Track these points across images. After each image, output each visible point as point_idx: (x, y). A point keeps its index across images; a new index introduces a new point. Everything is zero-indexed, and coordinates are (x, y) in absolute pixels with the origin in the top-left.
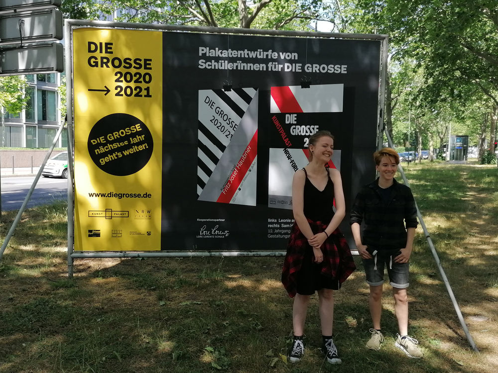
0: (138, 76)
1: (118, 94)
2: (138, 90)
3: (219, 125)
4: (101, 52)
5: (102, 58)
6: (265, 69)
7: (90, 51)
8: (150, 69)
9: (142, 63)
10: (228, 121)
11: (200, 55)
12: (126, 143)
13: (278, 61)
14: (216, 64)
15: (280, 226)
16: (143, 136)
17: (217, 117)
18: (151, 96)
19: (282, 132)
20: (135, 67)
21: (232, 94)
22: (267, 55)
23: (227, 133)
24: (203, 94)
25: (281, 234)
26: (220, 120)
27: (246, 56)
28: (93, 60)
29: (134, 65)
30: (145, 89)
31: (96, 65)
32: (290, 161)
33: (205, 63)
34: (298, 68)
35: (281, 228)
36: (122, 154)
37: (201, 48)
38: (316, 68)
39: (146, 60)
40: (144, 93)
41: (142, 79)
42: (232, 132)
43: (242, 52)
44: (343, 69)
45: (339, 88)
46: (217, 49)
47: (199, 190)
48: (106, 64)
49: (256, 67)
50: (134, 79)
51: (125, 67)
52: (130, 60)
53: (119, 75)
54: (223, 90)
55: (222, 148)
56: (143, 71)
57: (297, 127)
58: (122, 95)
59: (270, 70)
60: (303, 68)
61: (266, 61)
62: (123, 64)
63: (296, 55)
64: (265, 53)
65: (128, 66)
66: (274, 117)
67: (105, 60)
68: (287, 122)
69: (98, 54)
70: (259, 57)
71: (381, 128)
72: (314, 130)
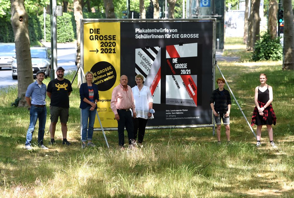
0: (110, 43)
1: (102, 53)
2: (110, 50)
3: (144, 65)
4: (95, 33)
6: (163, 38)
7: (90, 33)
8: (115, 40)
9: (112, 37)
10: (148, 63)
11: (136, 32)
12: (105, 75)
13: (169, 33)
14: (143, 36)
15: (171, 113)
16: (112, 72)
17: (144, 61)
18: (115, 53)
19: (171, 67)
20: (109, 40)
21: (150, 50)
23: (148, 69)
25: (172, 117)
26: (145, 63)
27: (155, 32)
28: (92, 37)
29: (108, 38)
30: (113, 50)
31: (93, 39)
32: (175, 81)
33: (138, 36)
34: (177, 36)
35: (171, 114)
36: (104, 81)
37: (136, 29)
38: (185, 36)
39: (113, 36)
40: (113, 51)
41: (112, 45)
42: (150, 68)
43: (153, 30)
44: (197, 36)
45: (196, 44)
46: (143, 29)
48: (97, 38)
49: (160, 37)
50: (109, 45)
51: (105, 40)
52: (107, 36)
53: (102, 43)
54: (146, 48)
55: (146, 76)
56: (112, 41)
57: (178, 64)
58: (103, 53)
59: (165, 38)
60: (180, 36)
61: (164, 33)
62: (104, 38)
63: (177, 30)
64: (164, 30)
65: (106, 39)
66: (168, 60)
67: (96, 37)
68: (173, 62)
70: (161, 32)
71: (214, 63)
72: (185, 66)
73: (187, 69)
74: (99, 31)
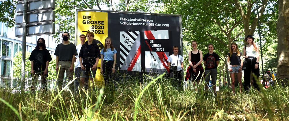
0: (99, 27)
2: (99, 31)
4: (87, 19)
5: (87, 21)
6: (142, 25)
7: (83, 19)
8: (104, 24)
9: (101, 22)
10: (130, 42)
11: (120, 20)
13: (146, 22)
14: (126, 23)
16: (101, 47)
17: (126, 40)
18: (104, 34)
19: (149, 46)
20: (98, 24)
21: (131, 33)
22: (143, 20)
23: (130, 46)
24: (122, 33)
26: (128, 42)
27: (136, 21)
28: (84, 21)
29: (98, 23)
31: (85, 23)
32: (152, 56)
33: (122, 23)
34: (153, 25)
37: (120, 18)
38: (159, 25)
39: (102, 22)
40: (101, 32)
41: (101, 28)
42: (132, 46)
43: (134, 19)
44: (168, 25)
45: (167, 31)
46: (126, 18)
47: (121, 66)
49: (139, 24)
50: (98, 28)
51: (95, 24)
52: (97, 21)
53: (93, 26)
54: (128, 32)
55: (128, 51)
56: (101, 25)
57: (154, 44)
59: (144, 25)
60: (155, 25)
61: (142, 22)
62: (94, 23)
63: (152, 20)
64: (142, 20)
65: (96, 23)
66: (146, 41)
67: (88, 22)
68: (150, 43)
69: (86, 20)
70: (140, 21)
71: (182, 45)
72: (160, 45)
73: (161, 48)
74: (90, 18)
